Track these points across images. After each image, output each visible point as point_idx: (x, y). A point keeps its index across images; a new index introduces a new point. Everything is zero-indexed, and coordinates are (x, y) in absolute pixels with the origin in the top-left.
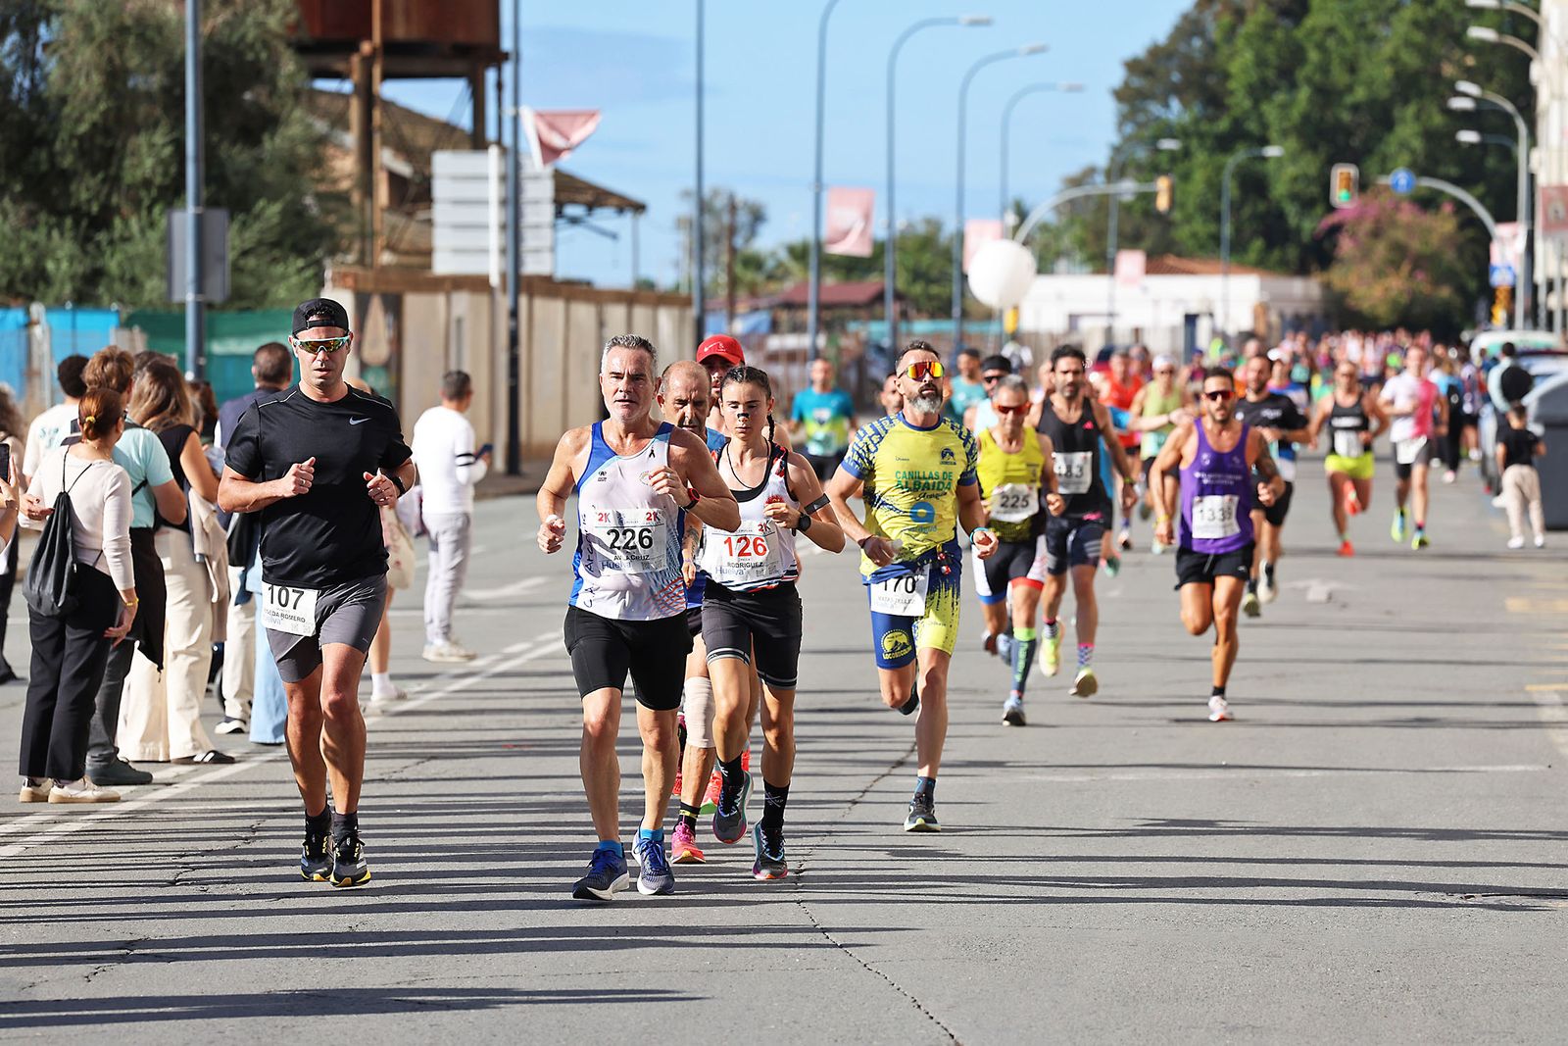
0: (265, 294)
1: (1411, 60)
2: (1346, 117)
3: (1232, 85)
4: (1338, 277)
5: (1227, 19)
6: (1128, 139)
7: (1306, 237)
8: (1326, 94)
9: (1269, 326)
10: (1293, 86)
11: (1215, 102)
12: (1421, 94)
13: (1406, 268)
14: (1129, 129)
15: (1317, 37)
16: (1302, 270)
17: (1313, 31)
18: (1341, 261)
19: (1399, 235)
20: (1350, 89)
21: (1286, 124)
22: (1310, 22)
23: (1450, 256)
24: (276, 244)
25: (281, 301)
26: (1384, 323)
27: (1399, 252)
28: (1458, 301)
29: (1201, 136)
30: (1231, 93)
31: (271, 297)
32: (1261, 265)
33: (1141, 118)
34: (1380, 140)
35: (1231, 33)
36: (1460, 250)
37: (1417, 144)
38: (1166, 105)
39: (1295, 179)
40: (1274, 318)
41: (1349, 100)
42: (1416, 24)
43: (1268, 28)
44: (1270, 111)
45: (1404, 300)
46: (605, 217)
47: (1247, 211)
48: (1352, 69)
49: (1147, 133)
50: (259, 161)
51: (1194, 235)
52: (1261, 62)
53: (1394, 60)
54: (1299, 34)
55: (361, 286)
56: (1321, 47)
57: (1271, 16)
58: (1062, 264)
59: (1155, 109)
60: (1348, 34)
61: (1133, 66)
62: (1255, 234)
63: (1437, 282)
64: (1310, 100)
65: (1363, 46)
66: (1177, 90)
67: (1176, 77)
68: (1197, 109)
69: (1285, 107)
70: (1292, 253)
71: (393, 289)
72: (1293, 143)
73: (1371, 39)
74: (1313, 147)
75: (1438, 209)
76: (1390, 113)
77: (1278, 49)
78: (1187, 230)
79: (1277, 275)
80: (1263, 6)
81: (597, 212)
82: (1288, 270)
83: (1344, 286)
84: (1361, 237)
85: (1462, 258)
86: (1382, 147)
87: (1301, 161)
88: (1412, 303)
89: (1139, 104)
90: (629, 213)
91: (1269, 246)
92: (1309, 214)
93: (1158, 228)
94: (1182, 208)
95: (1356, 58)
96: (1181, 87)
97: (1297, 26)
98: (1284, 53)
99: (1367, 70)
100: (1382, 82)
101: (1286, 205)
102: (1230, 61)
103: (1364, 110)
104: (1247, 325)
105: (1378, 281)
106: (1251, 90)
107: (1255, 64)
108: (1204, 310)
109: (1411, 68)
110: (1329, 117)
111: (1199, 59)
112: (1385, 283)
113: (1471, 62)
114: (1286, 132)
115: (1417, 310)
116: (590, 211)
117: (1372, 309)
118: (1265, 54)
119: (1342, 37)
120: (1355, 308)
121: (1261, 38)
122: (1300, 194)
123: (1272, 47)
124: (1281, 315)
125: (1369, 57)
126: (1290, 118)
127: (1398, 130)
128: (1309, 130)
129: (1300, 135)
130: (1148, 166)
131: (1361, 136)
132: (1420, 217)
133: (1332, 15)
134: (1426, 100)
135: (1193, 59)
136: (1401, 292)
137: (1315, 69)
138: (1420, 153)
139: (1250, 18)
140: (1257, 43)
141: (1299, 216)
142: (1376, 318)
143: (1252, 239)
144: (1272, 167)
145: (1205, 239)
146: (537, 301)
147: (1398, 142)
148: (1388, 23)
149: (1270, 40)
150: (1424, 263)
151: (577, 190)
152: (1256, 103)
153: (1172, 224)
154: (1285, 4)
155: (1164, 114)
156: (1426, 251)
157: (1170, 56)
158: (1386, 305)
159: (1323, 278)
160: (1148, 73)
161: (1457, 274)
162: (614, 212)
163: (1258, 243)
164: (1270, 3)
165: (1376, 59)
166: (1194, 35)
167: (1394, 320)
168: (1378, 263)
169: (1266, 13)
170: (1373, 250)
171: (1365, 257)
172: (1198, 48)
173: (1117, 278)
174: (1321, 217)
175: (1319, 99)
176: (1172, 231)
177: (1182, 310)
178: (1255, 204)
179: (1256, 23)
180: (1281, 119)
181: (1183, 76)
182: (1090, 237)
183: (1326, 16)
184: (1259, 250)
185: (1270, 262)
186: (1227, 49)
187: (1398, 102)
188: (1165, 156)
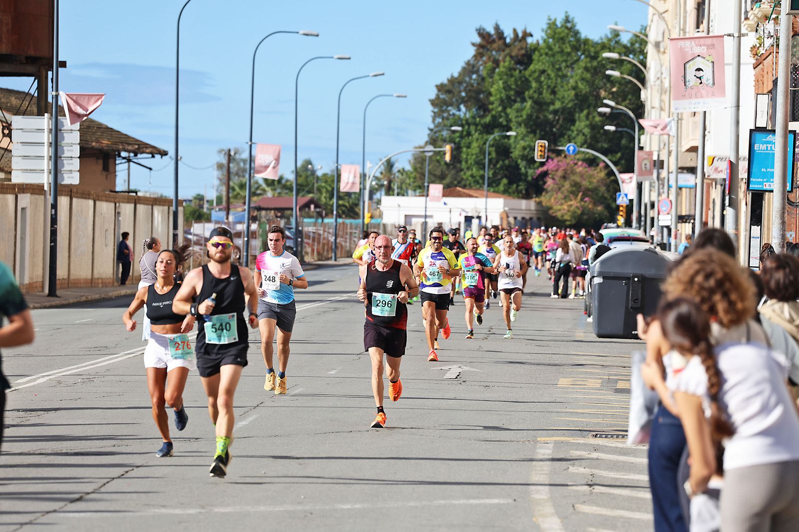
1: (584, 88)
2: (551, 117)
3: (492, 99)
4: (544, 199)
5: (490, 64)
6: (437, 126)
7: (530, 178)
8: (540, 105)
9: (509, 223)
10: (524, 100)
11: (483, 107)
12: (589, 107)
13: (580, 195)
14: (439, 120)
15: (536, 75)
16: (527, 196)
17: (534, 72)
18: (547, 191)
19: (577, 179)
20: (553, 103)
21: (520, 119)
22: (532, 67)
23: (603, 189)
26: (568, 223)
27: (576, 185)
28: (606, 213)
29: (476, 125)
30: (492, 103)
32: (506, 192)
33: (445, 115)
34: (569, 129)
35: (492, 72)
36: (608, 187)
37: (587, 131)
38: (459, 110)
39: (524, 148)
40: (511, 220)
41: (551, 108)
42: (586, 69)
43: (511, 69)
44: (512, 113)
45: (579, 212)
46: (144, 159)
47: (498, 166)
48: (554, 92)
49: (448, 123)
51: (472, 176)
52: (507, 87)
53: (575, 88)
54: (527, 73)
56: (538, 80)
57: (513, 62)
58: (410, 192)
59: (453, 111)
60: (553, 75)
61: (441, 88)
62: (505, 176)
63: (595, 204)
64: (532, 107)
65: (559, 80)
66: (463, 101)
67: (463, 94)
68: (474, 110)
69: (519, 110)
70: (522, 187)
72: (523, 130)
73: (564, 76)
74: (533, 132)
75: (598, 165)
76: (574, 116)
77: (516, 81)
78: (469, 173)
79: (514, 198)
80: (508, 58)
81: (139, 156)
82: (520, 195)
83: (548, 204)
84: (557, 179)
85: (608, 191)
86: (570, 133)
87: (526, 139)
88: (583, 213)
89: (444, 108)
90: (158, 157)
91: (510, 183)
92: (532, 166)
93: (453, 172)
94: (466, 162)
95: (555, 87)
96: (466, 99)
97: (525, 69)
98: (519, 83)
99: (561, 93)
100: (569, 98)
101: (519, 161)
102: (492, 87)
103: (559, 114)
104: (497, 222)
105: (567, 202)
106: (502, 101)
107: (504, 88)
108: (475, 215)
109: (584, 92)
110: (541, 117)
111: (475, 85)
112: (570, 203)
113: (614, 89)
114: (520, 124)
115: (585, 217)
116: (136, 155)
117: (562, 216)
118: (509, 83)
119: (548, 75)
120: (554, 215)
121: (507, 75)
122: (527, 156)
123: (513, 79)
124: (515, 218)
125: (562, 87)
126: (521, 116)
127: (577, 123)
128: (531, 123)
129: (526, 126)
130: (448, 139)
131: (558, 126)
132: (587, 169)
133: (543, 63)
134: (592, 109)
135: (472, 85)
136: (577, 207)
137: (535, 92)
138: (588, 137)
139: (502, 64)
140: (505, 77)
141: (525, 168)
142: (566, 221)
143: (502, 178)
144: (512, 141)
145: (478, 178)
146: (74, 200)
147: (577, 130)
148: (573, 68)
149: (512, 76)
150: (590, 193)
151: (129, 144)
152: (504, 109)
153: (462, 170)
154: (519, 57)
155: (458, 113)
156: (590, 187)
157: (460, 83)
158: (569, 214)
159: (537, 199)
160: (449, 92)
161: (606, 198)
162: (150, 156)
163: (505, 181)
164: (511, 57)
165: (566, 87)
166: (473, 73)
167: (574, 222)
168: (566, 193)
169: (510, 62)
170: (563, 186)
171: (560, 189)
172: (475, 80)
173: (428, 198)
174: (538, 168)
175: (536, 107)
176: (462, 173)
177: (464, 214)
178: (503, 161)
179: (504, 67)
180: (517, 117)
181: (467, 94)
182: (418, 175)
183: (540, 64)
184: (505, 185)
185: (510, 190)
186: (490, 80)
187: (577, 110)
188: (458, 134)
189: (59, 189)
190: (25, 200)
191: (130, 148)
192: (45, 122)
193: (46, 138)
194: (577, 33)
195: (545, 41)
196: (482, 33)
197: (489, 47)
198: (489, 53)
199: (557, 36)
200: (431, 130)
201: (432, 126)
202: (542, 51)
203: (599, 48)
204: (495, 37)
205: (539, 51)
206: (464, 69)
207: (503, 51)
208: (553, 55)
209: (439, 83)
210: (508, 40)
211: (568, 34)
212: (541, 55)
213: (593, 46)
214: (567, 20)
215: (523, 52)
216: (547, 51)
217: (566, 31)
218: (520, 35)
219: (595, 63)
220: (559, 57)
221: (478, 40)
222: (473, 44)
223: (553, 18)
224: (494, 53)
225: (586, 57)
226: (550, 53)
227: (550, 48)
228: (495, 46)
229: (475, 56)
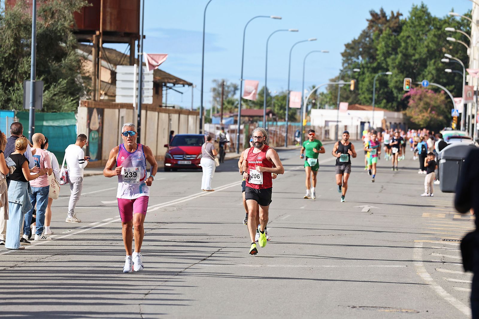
0: (61, 108)
1: (433, 46)
2: (412, 63)
3: (378, 52)
4: (408, 112)
5: (377, 32)
6: (345, 68)
7: (399, 100)
8: (406, 56)
9: (386, 126)
10: (397, 53)
11: (373, 57)
12: (435, 58)
13: (429, 110)
14: (346, 65)
15: (405, 38)
16: (398, 110)
17: (403, 37)
18: (410, 107)
19: (428, 100)
20: (414, 55)
21: (394, 65)
22: (402, 34)
23: (443, 106)
24: (65, 92)
25: (65, 110)
26: (422, 126)
27: (427, 104)
28: (445, 121)
29: (368, 68)
30: (378, 55)
31: (62, 109)
32: (385, 108)
33: (350, 62)
34: (423, 71)
35: (378, 36)
36: (446, 105)
37: (434, 72)
38: (358, 59)
39: (396, 82)
40: (388, 124)
41: (413, 58)
42: (435, 35)
43: (390, 35)
44: (389, 61)
45: (429, 119)
46: (179, 87)
47: (381, 92)
48: (415, 49)
49: (351, 66)
50: (61, 66)
51: (365, 98)
52: (387, 46)
53: (427, 47)
54: (399, 37)
55: (90, 106)
56: (405, 42)
57: (391, 31)
58: (327, 106)
59: (354, 59)
60: (414, 38)
61: (347, 46)
62: (385, 98)
63: (438, 115)
64: (402, 58)
65: (418, 42)
66: (361, 54)
67: (361, 49)
68: (367, 59)
69: (394, 60)
70: (395, 104)
71: (101, 107)
72: (396, 71)
73: (421, 40)
74: (402, 72)
75: (440, 92)
76: (426, 62)
77: (392, 42)
78: (363, 96)
79: (390, 111)
80: (388, 29)
81: (176, 86)
82: (393, 110)
83: (411, 115)
84: (416, 100)
85: (446, 107)
86: (424, 73)
87: (398, 76)
88: (431, 121)
89: (349, 58)
90: (186, 86)
91: (388, 102)
92: (401, 93)
93: (354, 95)
94: (362, 89)
95: (416, 45)
96: (362, 53)
97: (398, 35)
98: (394, 43)
99: (419, 49)
100: (424, 53)
101: (393, 90)
102: (378, 45)
103: (418, 61)
104: (380, 125)
105: (421, 114)
106: (384, 54)
107: (385, 46)
108: (367, 121)
109: (433, 49)
110: (407, 63)
111: (368, 44)
112: (423, 114)
113: (451, 47)
114: (394, 68)
115: (432, 123)
116: (174, 85)
117: (419, 122)
118: (388, 43)
119: (412, 39)
120: (414, 121)
121: (387, 38)
122: (398, 87)
123: (390, 41)
124: (390, 123)
125: (420, 45)
126: (395, 63)
127: (428, 68)
128: (401, 67)
129: (398, 68)
130: (351, 76)
131: (417, 69)
132: (434, 94)
133: (409, 32)
134: (437, 59)
135: (366, 44)
136: (428, 117)
137: (403, 49)
138: (435, 75)
139: (384, 32)
140: (386, 40)
141: (397, 93)
142: (420, 125)
143: (382, 100)
144: (389, 77)
145: (368, 99)
146: (149, 112)
147: (428, 71)
148: (426, 35)
149: (390, 39)
150: (435, 109)
151: (171, 79)
152: (385, 58)
153: (359, 94)
154: (395, 28)
155: (357, 61)
156: (436, 105)
157: (359, 43)
158: (423, 121)
159: (404, 112)
160: (352, 48)
161: (445, 112)
162: (182, 85)
163: (384, 101)
164: (390, 28)
165: (422, 46)
166: (367, 37)
167: (425, 125)
168: (421, 108)
169: (389, 31)
170: (419, 104)
171: (417, 106)
172: (368, 41)
173: (340, 110)
174: (404, 93)
175: (404, 58)
176: (359, 96)
177: (360, 121)
178: (384, 89)
179: (386, 34)
180: (392, 63)
181: (363, 49)
182: (333, 97)
183: (407, 32)
184: (384, 103)
185: (388, 107)
186: (377, 42)
187: (428, 59)
188: (356, 74)
189: (142, 106)
190: (124, 112)
191: (171, 81)
192: (134, 69)
193: (135, 78)
194: (428, 14)
195: (410, 19)
196: (373, 14)
197: (376, 21)
198: (377, 25)
199: (417, 16)
200: (342, 71)
201: (342, 68)
202: (408, 25)
203: (442, 23)
204: (380, 16)
205: (406, 25)
206: (361, 35)
207: (385, 24)
208: (415, 27)
209: (346, 43)
210: (388, 18)
211: (423, 15)
212: (407, 27)
213: (439, 22)
214: (423, 7)
215: (397, 25)
216: (411, 24)
217: (422, 13)
218: (395, 15)
219: (440, 32)
220: (418, 28)
221: (370, 17)
222: (368, 20)
223: (415, 5)
224: (380, 25)
225: (435, 28)
226: (413, 26)
227: (412, 23)
228: (380, 21)
229: (368, 27)
